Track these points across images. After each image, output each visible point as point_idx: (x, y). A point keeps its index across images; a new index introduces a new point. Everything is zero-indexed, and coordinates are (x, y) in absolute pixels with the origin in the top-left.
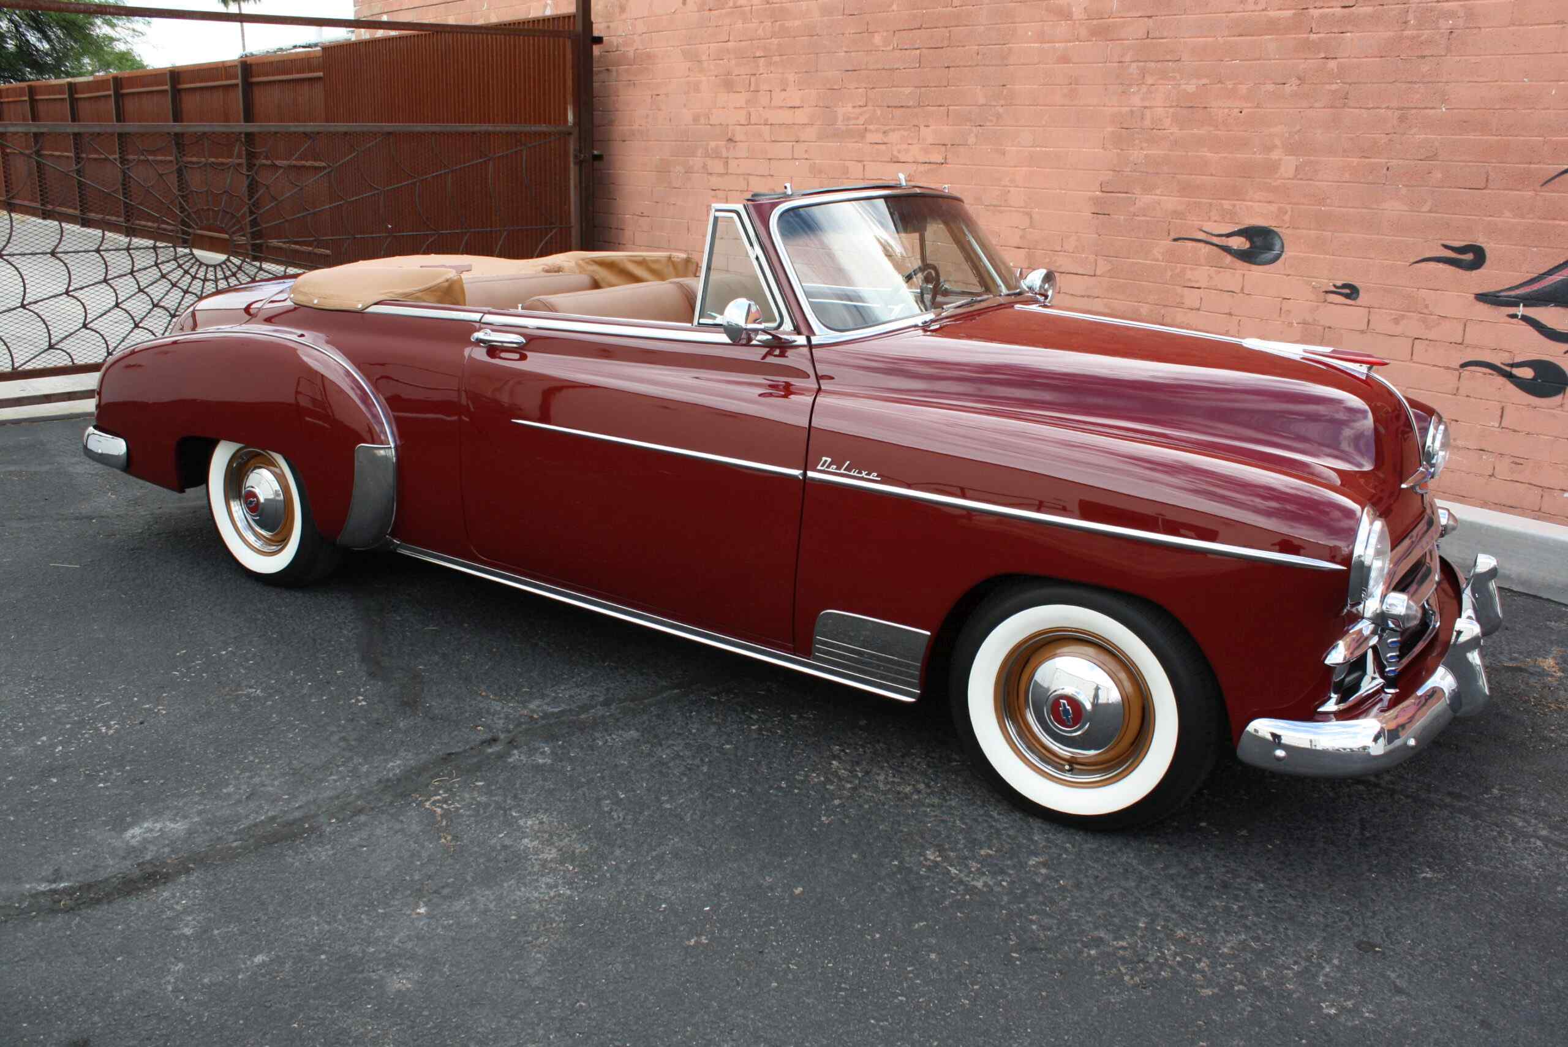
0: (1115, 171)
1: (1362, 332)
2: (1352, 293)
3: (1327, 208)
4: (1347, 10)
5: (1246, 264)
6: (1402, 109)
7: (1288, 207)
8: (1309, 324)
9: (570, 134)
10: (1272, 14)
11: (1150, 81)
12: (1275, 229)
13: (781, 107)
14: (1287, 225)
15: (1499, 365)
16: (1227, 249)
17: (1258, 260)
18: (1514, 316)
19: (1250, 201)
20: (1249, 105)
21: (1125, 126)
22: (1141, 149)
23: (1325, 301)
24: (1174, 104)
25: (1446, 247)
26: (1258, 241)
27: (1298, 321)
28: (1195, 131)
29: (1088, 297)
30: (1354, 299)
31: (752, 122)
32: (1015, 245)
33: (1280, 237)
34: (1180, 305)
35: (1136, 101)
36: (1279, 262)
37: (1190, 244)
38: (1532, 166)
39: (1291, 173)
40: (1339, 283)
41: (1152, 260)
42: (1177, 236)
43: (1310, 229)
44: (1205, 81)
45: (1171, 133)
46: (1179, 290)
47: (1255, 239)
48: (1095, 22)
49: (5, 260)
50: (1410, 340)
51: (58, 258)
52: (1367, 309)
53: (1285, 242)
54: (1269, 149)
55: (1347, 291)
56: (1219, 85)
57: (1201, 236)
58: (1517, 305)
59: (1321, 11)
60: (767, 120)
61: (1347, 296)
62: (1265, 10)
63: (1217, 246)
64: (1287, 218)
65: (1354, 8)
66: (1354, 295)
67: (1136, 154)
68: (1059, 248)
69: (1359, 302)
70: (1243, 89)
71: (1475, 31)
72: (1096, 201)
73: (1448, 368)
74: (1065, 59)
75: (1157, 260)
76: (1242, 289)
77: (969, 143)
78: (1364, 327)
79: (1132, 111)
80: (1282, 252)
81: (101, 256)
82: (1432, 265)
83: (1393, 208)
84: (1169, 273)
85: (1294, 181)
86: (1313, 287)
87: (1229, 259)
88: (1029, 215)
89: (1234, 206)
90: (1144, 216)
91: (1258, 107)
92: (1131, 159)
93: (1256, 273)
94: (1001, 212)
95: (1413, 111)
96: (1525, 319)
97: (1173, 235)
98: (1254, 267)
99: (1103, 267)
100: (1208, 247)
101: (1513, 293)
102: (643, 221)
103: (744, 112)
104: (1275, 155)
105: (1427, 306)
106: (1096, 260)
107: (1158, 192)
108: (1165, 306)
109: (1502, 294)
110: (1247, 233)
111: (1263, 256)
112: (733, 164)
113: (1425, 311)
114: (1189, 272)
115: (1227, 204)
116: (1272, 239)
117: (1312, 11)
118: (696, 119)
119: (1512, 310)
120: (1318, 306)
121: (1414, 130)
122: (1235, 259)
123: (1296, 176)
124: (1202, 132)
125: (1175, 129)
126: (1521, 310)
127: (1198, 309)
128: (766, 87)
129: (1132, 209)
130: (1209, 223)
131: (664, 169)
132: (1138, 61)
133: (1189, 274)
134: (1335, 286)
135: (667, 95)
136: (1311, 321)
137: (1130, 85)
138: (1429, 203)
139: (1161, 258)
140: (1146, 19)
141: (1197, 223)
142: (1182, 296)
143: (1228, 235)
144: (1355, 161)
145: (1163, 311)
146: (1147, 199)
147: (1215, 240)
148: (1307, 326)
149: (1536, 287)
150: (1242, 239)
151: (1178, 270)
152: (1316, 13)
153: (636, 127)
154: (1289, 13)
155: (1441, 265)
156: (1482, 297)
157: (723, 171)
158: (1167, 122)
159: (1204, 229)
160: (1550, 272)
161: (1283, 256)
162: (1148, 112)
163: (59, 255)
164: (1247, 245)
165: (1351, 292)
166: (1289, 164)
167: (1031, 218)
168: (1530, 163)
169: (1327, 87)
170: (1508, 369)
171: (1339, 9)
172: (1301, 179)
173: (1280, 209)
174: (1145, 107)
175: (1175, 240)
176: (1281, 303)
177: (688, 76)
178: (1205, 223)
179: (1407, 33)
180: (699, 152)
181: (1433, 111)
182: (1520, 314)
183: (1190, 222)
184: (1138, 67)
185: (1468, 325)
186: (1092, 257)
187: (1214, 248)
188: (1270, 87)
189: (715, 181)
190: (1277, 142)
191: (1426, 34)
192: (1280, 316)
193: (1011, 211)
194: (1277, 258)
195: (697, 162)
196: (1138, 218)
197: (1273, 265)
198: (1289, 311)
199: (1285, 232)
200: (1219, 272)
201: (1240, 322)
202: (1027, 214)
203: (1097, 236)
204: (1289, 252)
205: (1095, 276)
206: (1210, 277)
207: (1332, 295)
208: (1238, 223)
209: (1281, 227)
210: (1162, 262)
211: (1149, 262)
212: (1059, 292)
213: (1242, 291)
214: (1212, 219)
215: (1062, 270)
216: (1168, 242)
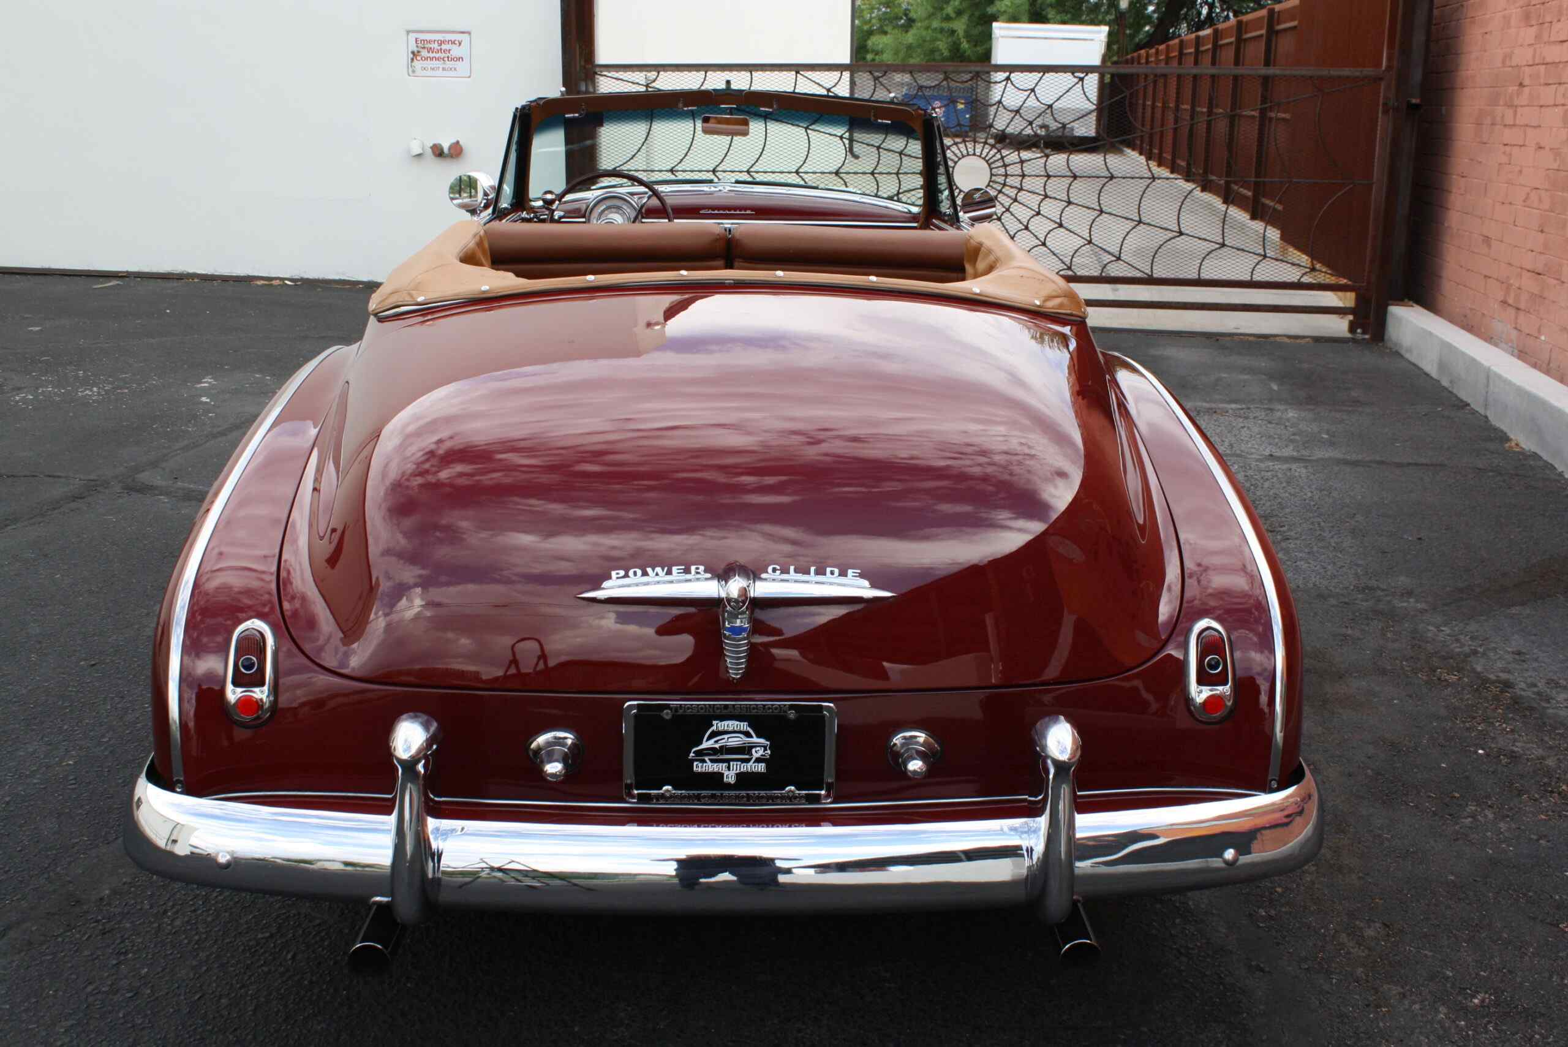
9: (1381, 79)
13: (1554, 42)
31: (1537, 62)
49: (801, 177)
51: (841, 178)
60: (1544, 58)
81: (875, 178)
102: (1462, 182)
103: (1530, 51)
112: (1519, 110)
118: (1504, 62)
128: (1548, 19)
131: (1479, 124)
135: (1491, 32)
153: (1470, 72)
157: (1512, 123)
163: (842, 175)
177: (1505, 9)
180: (1501, 103)
189: (1508, 135)
195: (1499, 110)
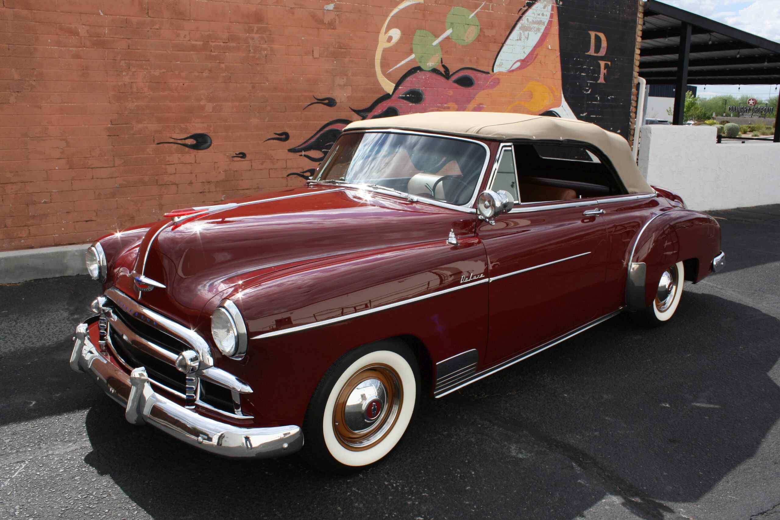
0: (117, 114)
1: (250, 170)
3: (229, 123)
4: (224, 44)
5: (195, 151)
6: (252, 83)
7: (212, 124)
8: (227, 171)
10: (194, 42)
11: (133, 70)
12: (206, 134)
14: (212, 132)
15: (299, 173)
16: (185, 145)
17: (201, 148)
18: (301, 155)
19: (194, 122)
20: (187, 81)
21: (121, 91)
22: (133, 102)
23: (233, 161)
24: (148, 81)
25: (276, 134)
26: (200, 140)
27: (224, 170)
28: (161, 93)
29: (111, 178)
32: (58, 157)
33: (210, 138)
34: (166, 173)
35: (127, 79)
36: (211, 147)
37: (166, 145)
38: (300, 103)
39: (211, 110)
40: (238, 153)
41: (147, 154)
42: (158, 142)
43: (222, 133)
44: (164, 70)
45: (149, 95)
46: (163, 166)
47: (198, 139)
48: (95, 39)
50: (268, 170)
52: (250, 161)
53: (212, 139)
54: (199, 100)
55: (241, 155)
56: (171, 73)
57: (172, 140)
58: (301, 151)
59: (214, 43)
61: (241, 157)
62: (189, 40)
64: (212, 129)
65: (228, 44)
66: (245, 157)
67: (131, 105)
68: (89, 156)
69: (247, 159)
70: (183, 74)
71: (274, 56)
72: (109, 129)
73: (282, 178)
74: (77, 56)
75: (150, 155)
77: (10, 102)
78: (250, 168)
79: (124, 84)
80: (211, 143)
82: (272, 141)
83: (254, 121)
84: (157, 160)
85: (213, 113)
86: (228, 156)
87: (187, 149)
89: (186, 126)
90: (140, 134)
91: (192, 82)
92: (128, 107)
93: (201, 153)
94: (44, 140)
95: (257, 85)
96: (305, 156)
97: (156, 142)
98: (199, 151)
99: (118, 162)
100: (176, 145)
101: (299, 147)
104: (202, 103)
105: (272, 157)
106: (114, 159)
107: (145, 122)
109: (297, 148)
110: (193, 137)
111: (203, 146)
113: (272, 158)
114: (167, 157)
115: (182, 125)
116: (206, 138)
117: (211, 43)
119: (300, 153)
120: (230, 163)
121: (258, 91)
122: (190, 149)
123: (213, 111)
124: (166, 93)
125: (151, 93)
126: (303, 153)
127: (175, 174)
129: (132, 132)
130: (174, 135)
132: (125, 60)
133: (168, 158)
134: (236, 154)
136: (228, 169)
137: (122, 72)
138: (267, 118)
140: (127, 40)
141: (169, 135)
142: (166, 169)
143: (185, 139)
144: (237, 104)
145: (156, 178)
146: (140, 126)
147: (179, 142)
149: (306, 144)
150: (192, 140)
151: (162, 158)
152: (213, 44)
154: (201, 43)
155: (275, 141)
156: (290, 150)
158: (146, 89)
159: (172, 137)
160: (310, 139)
161: (212, 145)
162: (134, 84)
164: (195, 142)
165: (243, 155)
166: (209, 107)
167: (67, 142)
168: (299, 102)
169: (222, 74)
170: (302, 174)
171: (222, 44)
172: (216, 112)
173: (208, 125)
174: (132, 82)
175: (158, 144)
176: (214, 165)
178: (172, 135)
179: (251, 55)
181: (264, 84)
182: (303, 154)
183: (165, 135)
184: (125, 62)
185: (288, 161)
186: (111, 158)
187: (179, 145)
188: (197, 74)
190: (202, 97)
191: (257, 56)
192: (214, 170)
193: (51, 139)
194: (210, 145)
196: (136, 136)
197: (208, 149)
198: (218, 167)
199: (210, 135)
200: (183, 156)
201: (196, 176)
202: (64, 140)
203: (112, 147)
204: (215, 143)
205: (114, 167)
206: (179, 158)
207: (235, 158)
208: (189, 133)
209: (210, 133)
210: (153, 154)
211: (145, 156)
212: (93, 179)
213: (196, 162)
214: (176, 132)
215: (93, 166)
216: (154, 145)
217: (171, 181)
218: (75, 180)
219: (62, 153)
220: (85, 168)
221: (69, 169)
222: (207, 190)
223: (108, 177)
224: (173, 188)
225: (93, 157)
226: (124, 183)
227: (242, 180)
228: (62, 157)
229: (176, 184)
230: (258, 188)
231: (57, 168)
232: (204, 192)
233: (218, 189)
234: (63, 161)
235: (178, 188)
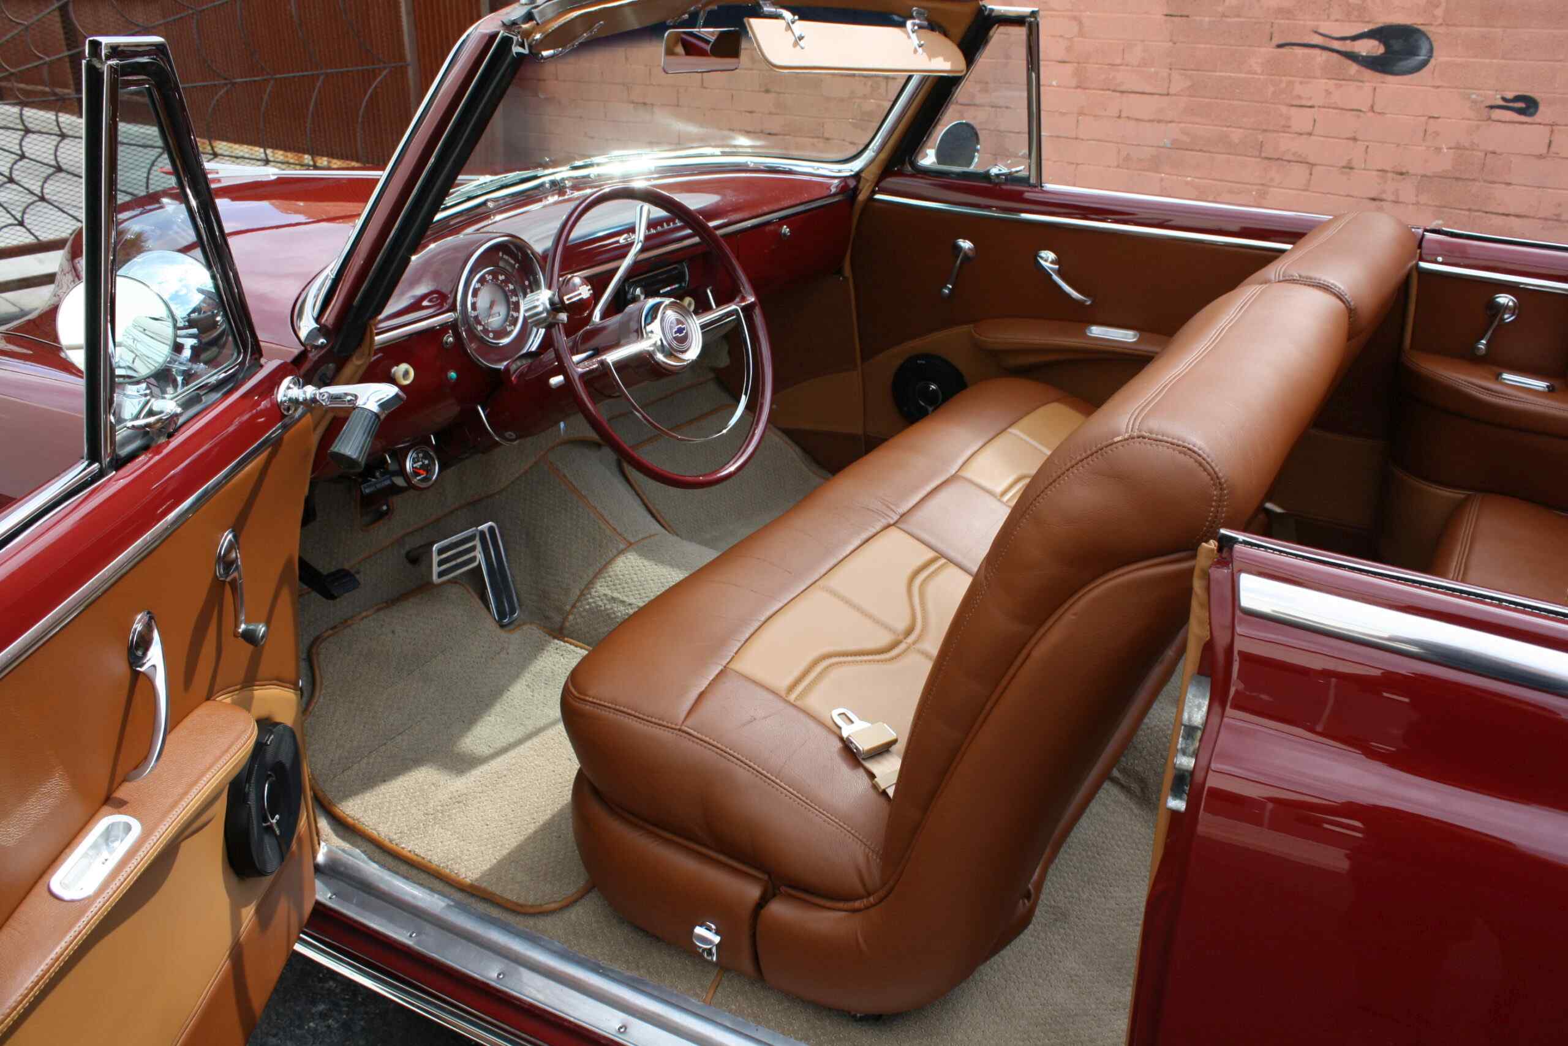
1: (1540, 157)
2: (1528, 107)
5: (1378, 76)
8: (1465, 149)
12: (1419, 27)
14: (1440, 21)
16: (1351, 56)
17: (1395, 68)
23: (1489, 119)
26: (1397, 45)
27: (1453, 145)
29: (1159, 121)
30: (1531, 115)
32: (1059, 59)
33: (1428, 38)
34: (1286, 128)
36: (1425, 70)
37: (1300, 51)
40: (1510, 95)
41: (1249, 72)
42: (1282, 42)
43: (1471, 26)
46: (1284, 109)
47: (1393, 42)
52: (1549, 128)
53: (1435, 45)
55: (1521, 105)
57: (1317, 40)
61: (1520, 112)
63: (1338, 52)
64: (1439, 12)
66: (1532, 110)
68: (1118, 61)
69: (1537, 118)
75: (1257, 74)
76: (1372, 107)
78: (1541, 152)
80: (1431, 57)
84: (1271, 89)
86: (1474, 102)
87: (1353, 68)
88: (1078, 20)
90: (1239, 16)
93: (1392, 84)
97: (1277, 40)
98: (1389, 78)
99: (1179, 83)
100: (1326, 54)
106: (1170, 75)
108: (1265, 131)
110: (1382, 33)
111: (1403, 63)
114: (1298, 86)
116: (1417, 41)
120: (1478, 127)
122: (1363, 69)
127: (1310, 134)
129: (1220, 9)
130: (1327, 23)
133: (1298, 89)
134: (1504, 99)
136: (1467, 145)
139: (1259, 71)
141: (1311, 24)
142: (1289, 118)
143: (1354, 38)
145: (1260, 138)
147: (1336, 45)
148: (1459, 151)
150: (1375, 43)
151: (1283, 85)
159: (1321, 31)
161: (1433, 62)
164: (1381, 50)
165: (1527, 105)
167: (1080, 23)
175: (1280, 46)
176: (1427, 123)
178: (1321, 23)
183: (1302, 22)
186: (1164, 72)
187: (1335, 55)
192: (1424, 140)
193: (1052, 16)
194: (1425, 63)
196: (1229, 20)
197: (1415, 75)
198: (1437, 134)
199: (1435, 31)
200: (1341, 86)
201: (1367, 147)
202: (1075, 18)
203: (1171, 44)
204: (1441, 57)
205: (1168, 94)
206: (1328, 93)
207: (1498, 111)
208: (1368, 22)
209: (1431, 25)
210: (1261, 74)
211: (1243, 75)
212: (1119, 117)
213: (1372, 109)
214: (1333, 18)
215: (1123, 88)
216: (1271, 50)
217: (1294, 154)
218: (1085, 114)
219: (1069, 49)
220: (1109, 90)
221: (1077, 87)
222: (1391, 197)
223: (1151, 118)
224: (1299, 173)
225: (1127, 65)
226: (1185, 138)
227: (1509, 184)
228: (1067, 60)
229: (1307, 163)
230: (1557, 219)
231: (1054, 83)
232: (1381, 200)
233: (1423, 199)
234: (1069, 69)
235: (1311, 174)
